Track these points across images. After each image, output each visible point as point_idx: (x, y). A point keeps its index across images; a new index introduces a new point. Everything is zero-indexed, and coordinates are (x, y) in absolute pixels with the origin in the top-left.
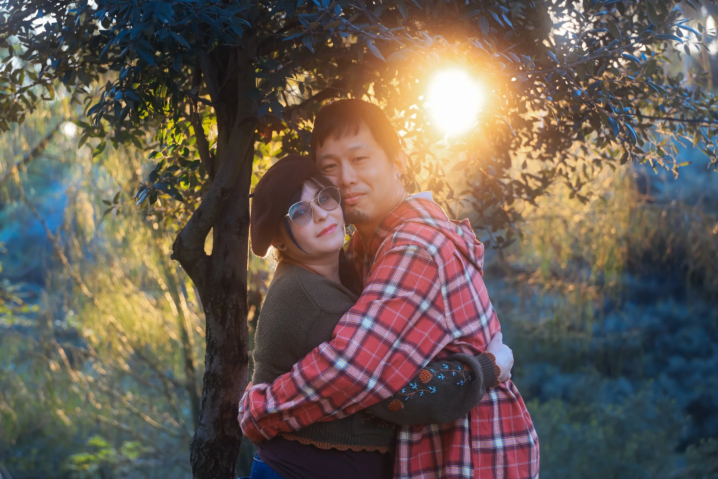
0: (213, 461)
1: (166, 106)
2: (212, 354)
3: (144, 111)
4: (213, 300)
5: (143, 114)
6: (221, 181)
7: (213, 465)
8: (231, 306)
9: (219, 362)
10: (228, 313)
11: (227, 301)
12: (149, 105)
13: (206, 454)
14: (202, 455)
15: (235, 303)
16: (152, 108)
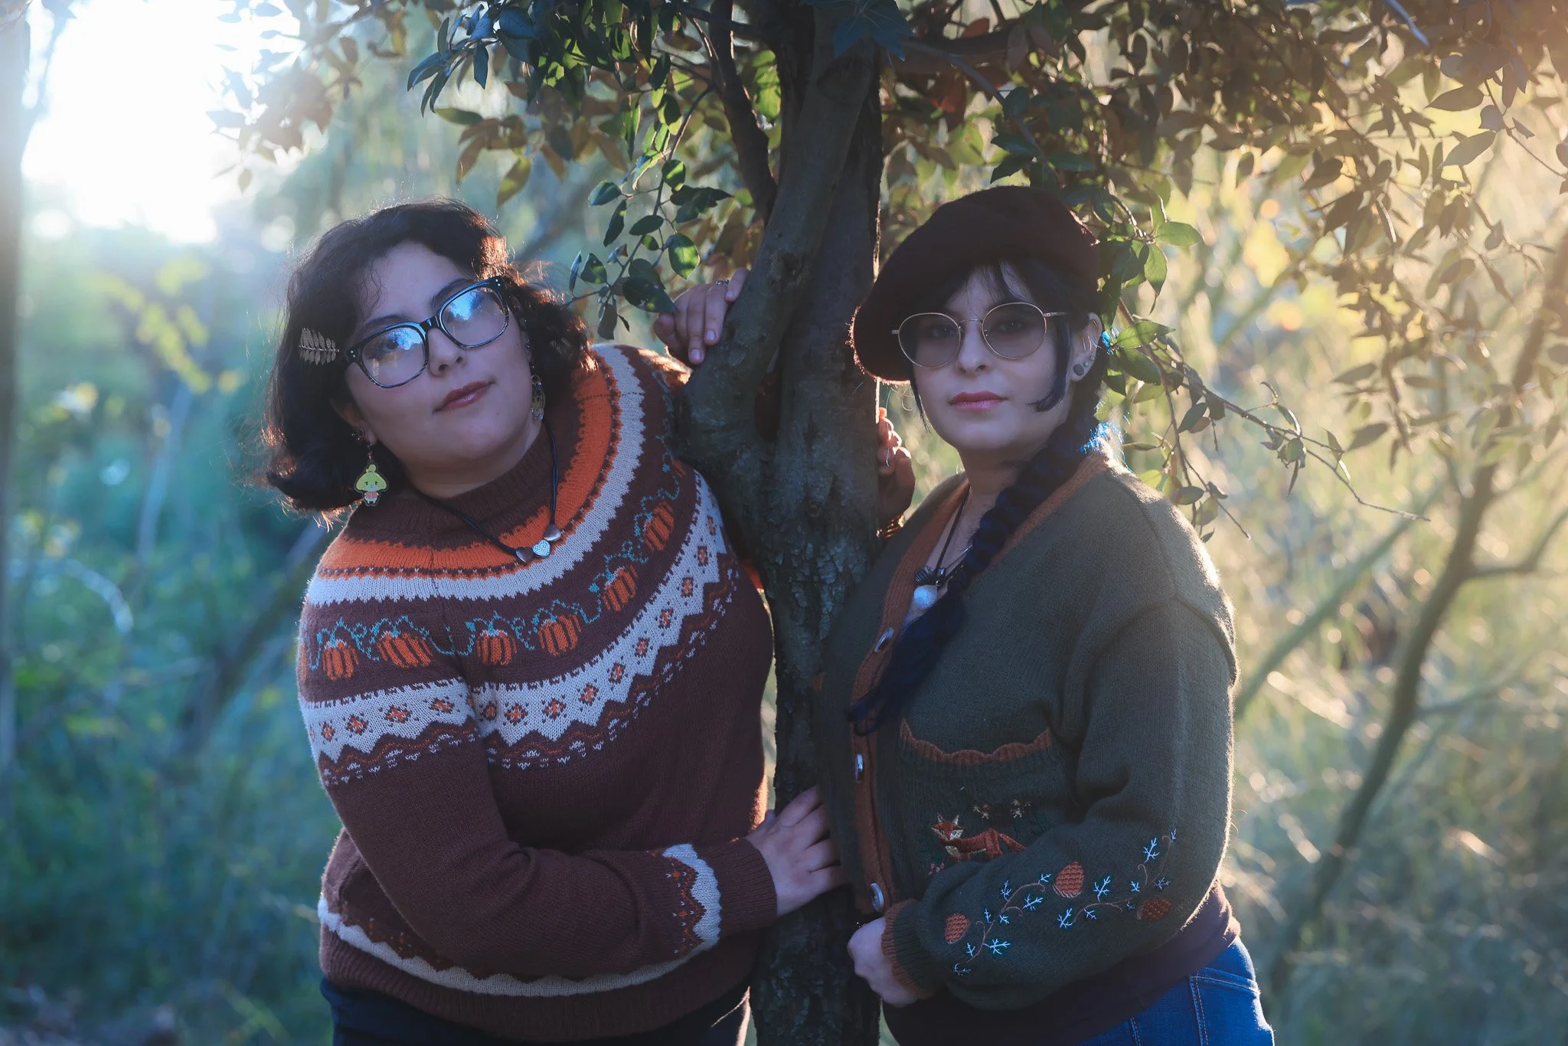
0: (806, 1002)
1: (620, 45)
2: (790, 712)
3: (554, 65)
4: (781, 562)
5: (553, 73)
6: (780, 236)
7: (805, 1012)
8: (830, 578)
9: (809, 732)
10: (825, 596)
11: (820, 564)
12: (571, 46)
13: (786, 984)
14: (775, 987)
15: (841, 569)
16: (580, 54)
